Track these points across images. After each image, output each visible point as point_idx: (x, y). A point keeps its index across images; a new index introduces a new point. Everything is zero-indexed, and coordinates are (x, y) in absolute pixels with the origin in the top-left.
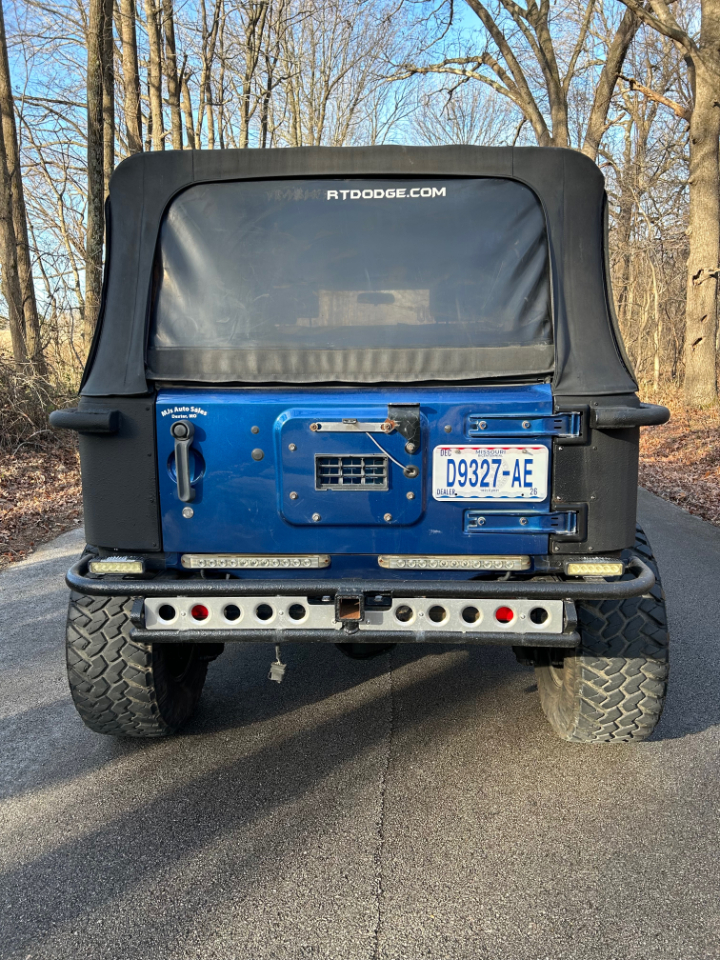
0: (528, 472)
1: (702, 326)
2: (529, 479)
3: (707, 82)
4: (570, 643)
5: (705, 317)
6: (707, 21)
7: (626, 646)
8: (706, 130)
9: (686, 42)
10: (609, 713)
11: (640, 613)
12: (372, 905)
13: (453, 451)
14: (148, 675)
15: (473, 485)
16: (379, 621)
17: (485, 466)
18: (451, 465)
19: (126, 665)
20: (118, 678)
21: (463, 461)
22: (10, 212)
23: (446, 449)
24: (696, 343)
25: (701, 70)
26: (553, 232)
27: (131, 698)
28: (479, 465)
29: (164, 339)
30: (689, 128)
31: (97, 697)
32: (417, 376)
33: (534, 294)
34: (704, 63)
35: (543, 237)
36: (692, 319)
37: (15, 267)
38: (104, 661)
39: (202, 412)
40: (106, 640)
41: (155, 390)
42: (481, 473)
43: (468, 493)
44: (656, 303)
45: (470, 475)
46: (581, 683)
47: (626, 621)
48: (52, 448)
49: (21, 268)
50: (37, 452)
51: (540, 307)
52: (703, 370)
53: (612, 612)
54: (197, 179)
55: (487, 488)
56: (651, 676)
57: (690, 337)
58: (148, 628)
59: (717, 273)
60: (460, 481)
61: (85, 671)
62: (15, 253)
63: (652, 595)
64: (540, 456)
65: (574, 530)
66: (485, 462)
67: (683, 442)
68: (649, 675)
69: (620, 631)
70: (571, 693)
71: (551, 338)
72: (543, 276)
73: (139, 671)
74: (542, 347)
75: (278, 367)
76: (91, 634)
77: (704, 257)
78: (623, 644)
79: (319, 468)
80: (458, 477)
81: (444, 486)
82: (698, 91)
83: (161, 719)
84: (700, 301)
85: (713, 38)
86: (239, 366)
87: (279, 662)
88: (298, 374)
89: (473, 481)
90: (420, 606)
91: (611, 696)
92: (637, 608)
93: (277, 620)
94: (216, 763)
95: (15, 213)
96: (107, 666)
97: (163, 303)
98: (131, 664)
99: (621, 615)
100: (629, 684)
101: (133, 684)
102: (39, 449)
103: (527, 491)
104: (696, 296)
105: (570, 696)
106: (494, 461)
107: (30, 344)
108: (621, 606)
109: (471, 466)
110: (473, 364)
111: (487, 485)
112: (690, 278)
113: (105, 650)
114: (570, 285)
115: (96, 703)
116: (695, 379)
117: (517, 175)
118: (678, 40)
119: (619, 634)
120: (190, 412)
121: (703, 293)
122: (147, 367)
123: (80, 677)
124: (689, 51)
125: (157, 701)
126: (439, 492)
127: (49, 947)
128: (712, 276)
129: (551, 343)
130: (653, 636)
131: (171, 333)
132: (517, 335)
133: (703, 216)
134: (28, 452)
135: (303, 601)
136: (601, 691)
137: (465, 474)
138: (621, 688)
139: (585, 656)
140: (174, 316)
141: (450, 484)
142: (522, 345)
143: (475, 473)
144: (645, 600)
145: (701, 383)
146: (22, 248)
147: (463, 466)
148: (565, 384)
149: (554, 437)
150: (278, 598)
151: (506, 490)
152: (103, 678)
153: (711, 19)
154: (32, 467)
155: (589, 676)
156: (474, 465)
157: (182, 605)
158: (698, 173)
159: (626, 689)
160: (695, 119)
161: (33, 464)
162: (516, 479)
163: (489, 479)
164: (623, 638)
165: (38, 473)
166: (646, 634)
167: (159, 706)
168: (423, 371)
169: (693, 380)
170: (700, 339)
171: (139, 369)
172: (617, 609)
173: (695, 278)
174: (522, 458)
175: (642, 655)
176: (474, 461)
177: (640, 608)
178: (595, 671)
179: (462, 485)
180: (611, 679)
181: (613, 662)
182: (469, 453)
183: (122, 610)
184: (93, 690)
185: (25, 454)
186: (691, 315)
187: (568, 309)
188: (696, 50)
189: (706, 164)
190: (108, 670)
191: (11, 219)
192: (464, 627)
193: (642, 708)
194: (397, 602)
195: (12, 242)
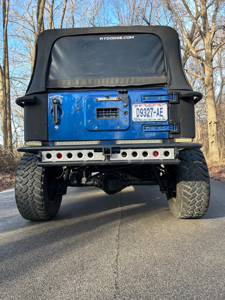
0: (161, 112)
1: (213, 138)
2: (162, 114)
3: (208, 70)
4: (177, 163)
5: (214, 135)
6: (207, 54)
7: (196, 178)
8: (209, 83)
9: (201, 59)
10: (192, 201)
11: (199, 167)
12: (116, 250)
13: (138, 106)
14: (41, 192)
15: (145, 116)
16: (116, 157)
17: (148, 110)
18: (138, 110)
19: (34, 188)
20: (31, 193)
21: (141, 109)
22: (6, 104)
23: (136, 105)
24: (212, 143)
25: (206, 67)
26: (165, 47)
27: (35, 200)
28: (147, 110)
29: (51, 77)
30: (204, 83)
31: (24, 200)
32: (127, 85)
33: (160, 63)
34: (207, 65)
35: (162, 49)
36: (210, 136)
37: (6, 119)
38: (27, 187)
39: (62, 97)
40: (28, 180)
41: (48, 91)
42: (147, 112)
43: (143, 119)
44: (199, 134)
45: (144, 113)
46: (182, 191)
47: (195, 170)
48: (13, 173)
49: (8, 121)
50: (8, 173)
51: (162, 66)
52: (215, 150)
53: (191, 167)
54: (63, 35)
55: (149, 117)
56: (205, 187)
57: (210, 141)
58: (43, 161)
59: (216, 122)
60: (141, 115)
61: (21, 191)
62: (6, 115)
63: (203, 162)
64: (165, 107)
65: (177, 130)
66: (148, 109)
67: (211, 169)
68: (204, 187)
69: (194, 173)
70: (179, 196)
71: (166, 75)
72: (163, 58)
73: (39, 190)
74: (164, 77)
75: (85, 83)
76: (23, 178)
77: (212, 118)
78: (195, 177)
79: (97, 113)
80: (140, 114)
81: (136, 117)
82: (206, 72)
83: (45, 210)
84: (212, 130)
85: (209, 58)
86: (73, 84)
87: (84, 177)
88: (91, 85)
89: (145, 115)
90: (129, 152)
91: (192, 195)
92: (198, 166)
93: (84, 158)
94: (63, 225)
95: (7, 105)
96: (28, 189)
97: (51, 69)
98: (36, 188)
99: (194, 168)
100: (198, 190)
101: (36, 195)
102: (9, 173)
103: (161, 118)
104: (211, 129)
105: (179, 197)
106: (151, 109)
107: (9, 143)
108: (193, 165)
109: (144, 110)
110: (143, 82)
111: (149, 116)
112: (208, 124)
113: (28, 183)
114: (170, 61)
115: (24, 203)
116: (213, 154)
117: (154, 32)
118: (199, 59)
119: (193, 174)
120: (58, 97)
121: (213, 128)
122: (46, 85)
123: (19, 193)
124: (202, 62)
125: (44, 203)
126: (134, 119)
127: (2, 263)
128: (215, 123)
129: (166, 76)
130: (204, 174)
131: (53, 75)
132: (156, 74)
133: (210, 106)
134: (5, 173)
135: (92, 151)
136: (189, 193)
137: (142, 113)
138: (195, 192)
139: (183, 181)
140: (54, 71)
141: (138, 116)
142: (158, 76)
143: (145, 112)
144: (201, 163)
145: (215, 155)
146: (9, 115)
147: (141, 110)
148: (171, 87)
149: (168, 101)
150: (85, 150)
151: (155, 118)
152: (27, 193)
153: (208, 53)
154: (6, 177)
155: (185, 188)
156: (145, 110)
157: (54, 153)
158: (208, 94)
159: (197, 192)
160: (206, 80)
161: (7, 176)
162: (158, 114)
163: (150, 114)
164: (195, 175)
165: (8, 179)
166: (202, 174)
167: (45, 204)
168: (129, 83)
169: (212, 154)
170: (213, 142)
171: (44, 85)
172: (192, 166)
173: (210, 124)
174: (159, 107)
175: (201, 180)
176: (145, 109)
177: (199, 166)
178: (186, 186)
179: (141, 116)
180: (192, 188)
181: (192, 182)
182: (143, 106)
183: (34, 171)
184: (23, 197)
185: (5, 174)
186: (210, 134)
187: (171, 67)
188: (204, 61)
189: (210, 92)
190: (28, 190)
191: (6, 106)
192: (143, 158)
193: (203, 199)
194: (122, 151)
195: (6, 113)
